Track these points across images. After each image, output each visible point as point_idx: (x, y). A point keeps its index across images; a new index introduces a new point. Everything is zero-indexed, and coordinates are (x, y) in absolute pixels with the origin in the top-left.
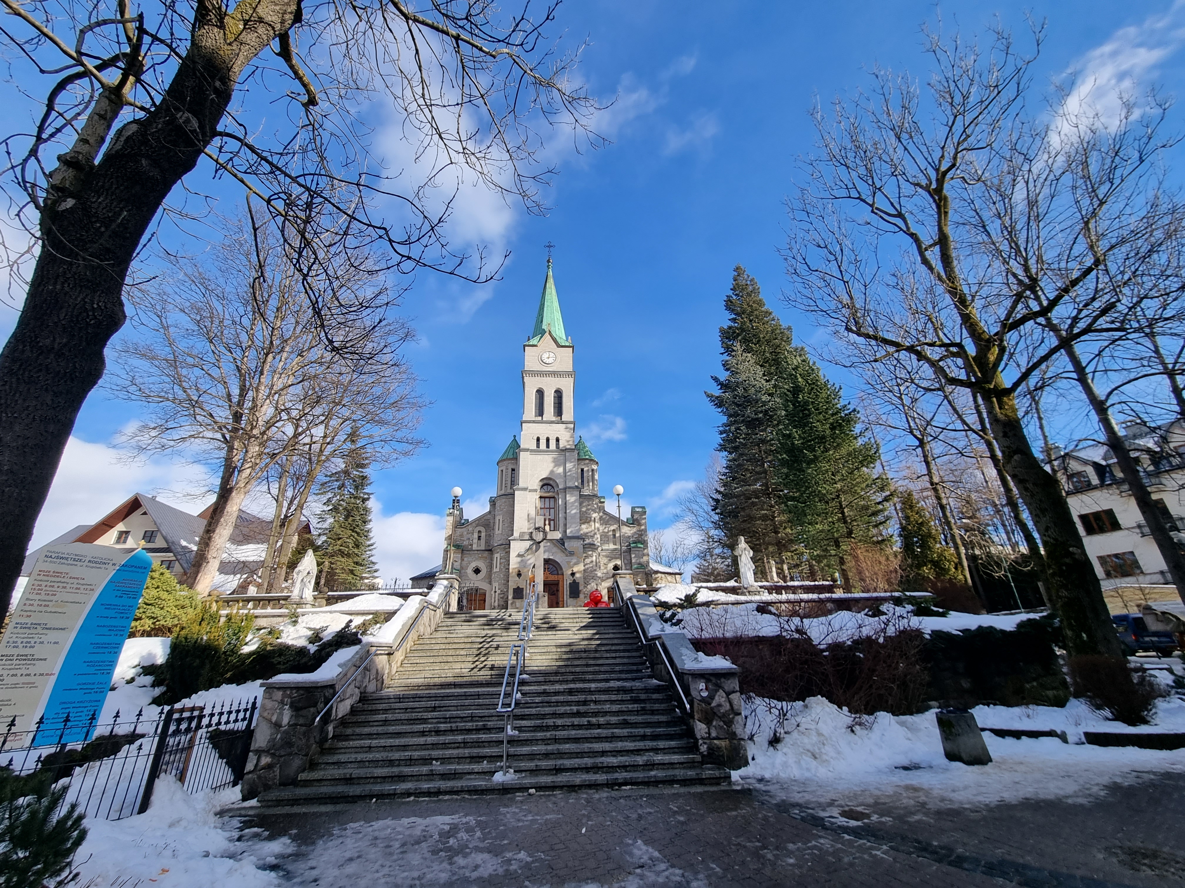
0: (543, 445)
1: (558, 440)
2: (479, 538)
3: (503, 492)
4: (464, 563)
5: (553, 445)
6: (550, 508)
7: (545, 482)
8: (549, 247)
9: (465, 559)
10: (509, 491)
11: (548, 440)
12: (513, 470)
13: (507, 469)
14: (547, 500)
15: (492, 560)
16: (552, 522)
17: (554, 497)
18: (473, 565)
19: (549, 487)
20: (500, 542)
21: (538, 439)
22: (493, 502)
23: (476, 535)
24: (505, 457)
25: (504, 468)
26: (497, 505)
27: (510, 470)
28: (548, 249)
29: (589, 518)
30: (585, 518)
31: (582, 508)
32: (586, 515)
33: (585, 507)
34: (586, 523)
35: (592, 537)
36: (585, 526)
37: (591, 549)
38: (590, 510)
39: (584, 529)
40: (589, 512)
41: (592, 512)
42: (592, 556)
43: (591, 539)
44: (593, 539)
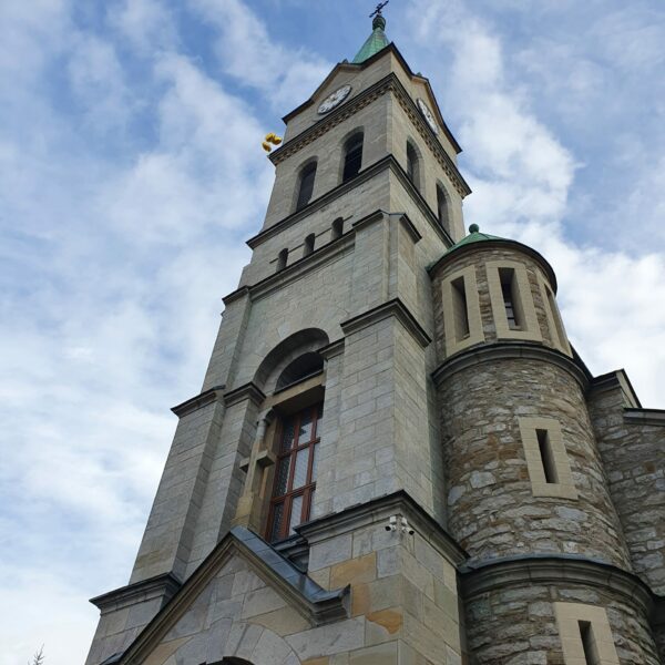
29: (508, 439)
30: (485, 441)
31: (469, 407)
32: (489, 429)
33: (479, 398)
34: (492, 459)
35: (534, 524)
36: (488, 474)
37: (536, 591)
38: (509, 403)
39: (486, 491)
40: (507, 411)
41: (522, 409)
42: (551, 625)
43: (527, 535)
44: (548, 534)
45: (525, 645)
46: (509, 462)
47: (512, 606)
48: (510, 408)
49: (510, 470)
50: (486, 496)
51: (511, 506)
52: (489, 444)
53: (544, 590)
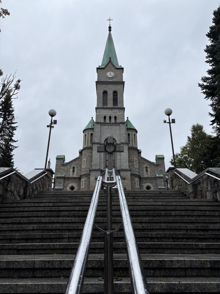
0: (107, 121)
1: (115, 118)
2: (74, 171)
3: (86, 146)
4: (65, 184)
5: (113, 121)
8: (110, 20)
9: (66, 182)
10: (90, 145)
11: (110, 118)
12: (92, 134)
15: (80, 182)
18: (70, 185)
20: (85, 173)
21: (105, 118)
22: (81, 153)
23: (71, 170)
24: (87, 128)
25: (87, 133)
26: (83, 152)
27: (90, 135)
28: (109, 21)
31: (130, 155)
32: (132, 158)
34: (131, 162)
39: (131, 166)
41: (135, 157)
42: (135, 180)
44: (136, 172)
47: (132, 178)
49: (133, 164)
51: (133, 168)
53: (135, 177)
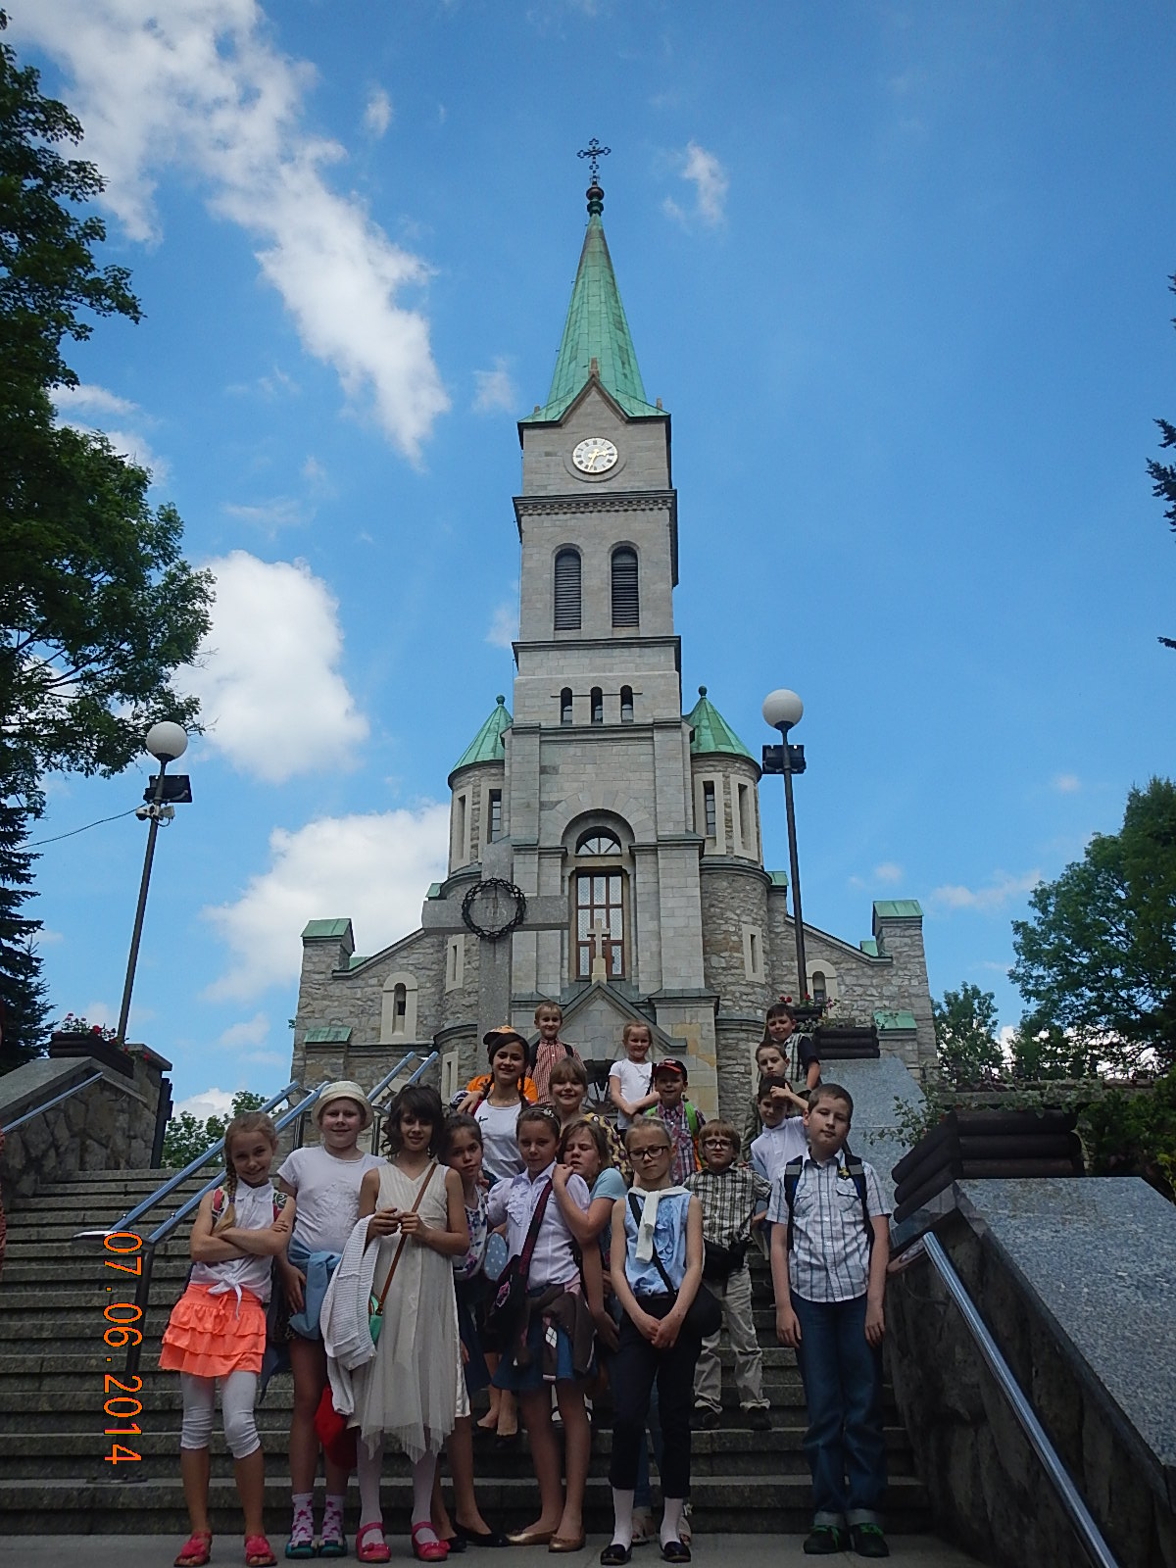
1: (627, 695)
2: (401, 1008)
3: (465, 862)
5: (612, 713)
6: (608, 907)
7: (592, 824)
8: (594, 153)
9: (360, 1072)
11: (597, 696)
12: (495, 795)
13: (477, 794)
14: (601, 881)
16: (616, 951)
17: (618, 871)
19: (606, 842)
20: (461, 1019)
21: (567, 697)
23: (389, 1002)
24: (468, 761)
25: (467, 792)
27: (485, 797)
29: (735, 938)
30: (723, 936)
31: (713, 906)
32: (724, 927)
33: (721, 902)
34: (726, 950)
35: (744, 997)
36: (723, 960)
37: (743, 1035)
38: (738, 912)
39: (720, 971)
40: (736, 918)
41: (744, 918)
42: (747, 1054)
43: (742, 1004)
44: (750, 1004)
45: (735, 1062)
46: (736, 955)
47: (730, 1041)
48: (738, 915)
49: (735, 960)
50: (720, 974)
51: (733, 984)
52: (724, 939)
53: (746, 1035)
